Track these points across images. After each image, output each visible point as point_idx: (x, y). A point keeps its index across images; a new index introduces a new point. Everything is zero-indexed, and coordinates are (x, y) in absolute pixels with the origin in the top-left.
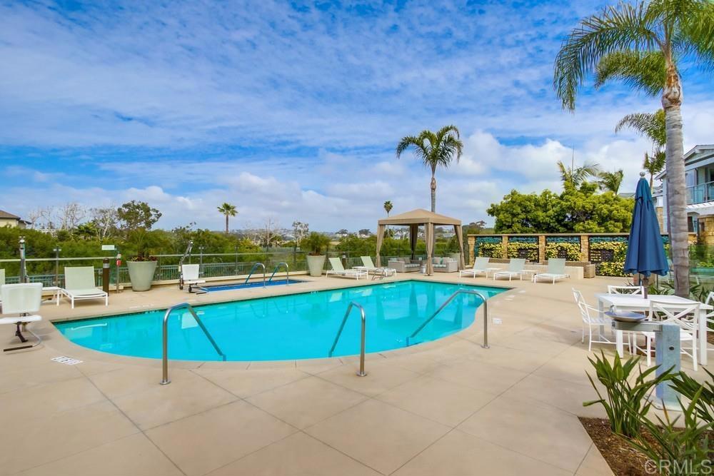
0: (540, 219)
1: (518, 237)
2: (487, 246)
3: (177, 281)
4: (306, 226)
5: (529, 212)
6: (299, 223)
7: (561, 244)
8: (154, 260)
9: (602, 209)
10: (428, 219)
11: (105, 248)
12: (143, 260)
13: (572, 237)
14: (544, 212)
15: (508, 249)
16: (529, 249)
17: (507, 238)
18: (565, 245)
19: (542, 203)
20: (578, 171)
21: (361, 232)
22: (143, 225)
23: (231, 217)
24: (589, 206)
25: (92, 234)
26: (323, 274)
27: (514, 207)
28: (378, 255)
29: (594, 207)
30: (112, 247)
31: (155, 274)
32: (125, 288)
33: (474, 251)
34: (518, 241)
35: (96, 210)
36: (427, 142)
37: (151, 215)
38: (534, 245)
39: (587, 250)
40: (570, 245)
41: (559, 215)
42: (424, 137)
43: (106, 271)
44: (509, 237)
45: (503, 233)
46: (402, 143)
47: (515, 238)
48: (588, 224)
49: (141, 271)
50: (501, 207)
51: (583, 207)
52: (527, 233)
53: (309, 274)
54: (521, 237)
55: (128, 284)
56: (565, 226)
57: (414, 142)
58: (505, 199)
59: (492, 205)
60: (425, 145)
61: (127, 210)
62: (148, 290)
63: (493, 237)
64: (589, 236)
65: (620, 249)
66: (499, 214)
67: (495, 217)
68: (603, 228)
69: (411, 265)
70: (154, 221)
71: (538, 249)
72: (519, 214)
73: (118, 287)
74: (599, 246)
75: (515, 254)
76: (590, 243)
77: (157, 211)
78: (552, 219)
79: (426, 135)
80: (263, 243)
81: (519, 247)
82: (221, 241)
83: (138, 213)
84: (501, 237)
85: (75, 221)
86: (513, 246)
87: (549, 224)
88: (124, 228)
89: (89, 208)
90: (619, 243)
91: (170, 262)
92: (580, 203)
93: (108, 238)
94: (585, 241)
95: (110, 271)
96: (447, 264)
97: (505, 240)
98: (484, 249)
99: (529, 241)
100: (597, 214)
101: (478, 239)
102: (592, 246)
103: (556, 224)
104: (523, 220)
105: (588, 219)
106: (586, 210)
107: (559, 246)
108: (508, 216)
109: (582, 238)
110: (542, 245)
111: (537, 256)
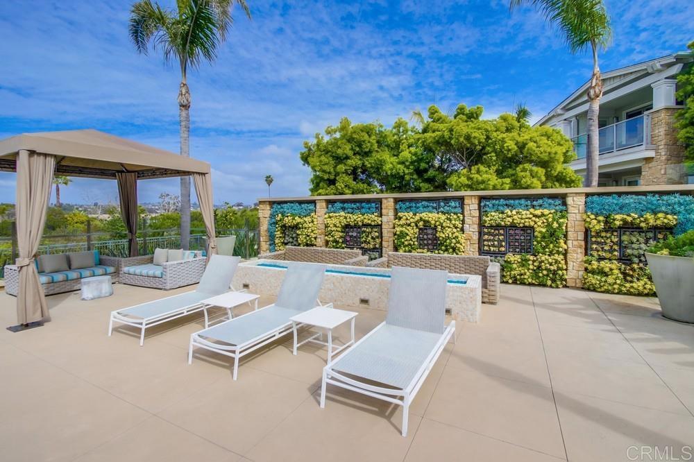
0: (387, 168)
1: (344, 201)
2: (289, 220)
5: (366, 154)
7: (425, 215)
9: (503, 141)
13: (447, 200)
14: (394, 155)
15: (327, 226)
17: (324, 204)
18: (432, 217)
19: (391, 139)
24: (479, 137)
29: (488, 138)
33: (268, 230)
34: (343, 209)
38: (372, 218)
39: (476, 227)
40: (443, 217)
41: (420, 160)
44: (329, 202)
45: (320, 194)
47: (340, 205)
48: (478, 172)
51: (468, 138)
56: (430, 180)
59: (308, 145)
64: (481, 198)
65: (549, 225)
68: (508, 180)
71: (380, 227)
72: (347, 158)
74: (503, 219)
75: (338, 236)
76: (482, 211)
78: (408, 167)
81: (344, 222)
84: (316, 202)
86: (334, 221)
87: (402, 178)
90: (546, 212)
94: (472, 207)
97: (321, 208)
98: (284, 226)
99: (363, 210)
100: (495, 151)
101: (275, 206)
102: (487, 220)
103: (415, 176)
104: (355, 169)
105: (476, 164)
106: (472, 144)
107: (421, 219)
108: (326, 160)
109: (466, 201)
110: (388, 217)
111: (378, 241)
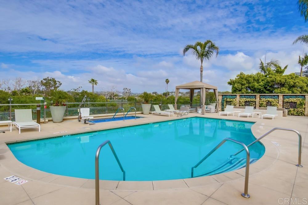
0: (256, 87)
1: (245, 95)
2: (228, 100)
3: (77, 117)
4: (130, 90)
5: (250, 83)
6: (126, 88)
8: (64, 106)
9: (290, 82)
10: (203, 86)
11: (37, 98)
12: (59, 106)
13: (274, 96)
14: (258, 83)
15: (240, 101)
16: (251, 101)
17: (239, 96)
18: (270, 100)
19: (256, 78)
20: (268, 64)
21: (153, 93)
22: (53, 88)
23: (95, 85)
24: (283, 81)
25: (29, 93)
26: (150, 113)
27: (243, 80)
28: (176, 103)
29: (286, 81)
30: (41, 98)
31: (65, 113)
32: (49, 121)
33: (222, 102)
34: (245, 97)
35: (30, 81)
36: (199, 48)
37: (57, 84)
38: (253, 99)
41: (265, 85)
42: (198, 45)
43: (38, 111)
44: (240, 95)
45: (237, 94)
46: (186, 48)
47: (243, 96)
48: (283, 89)
49: (58, 112)
50: (236, 81)
51: (280, 81)
52: (248, 93)
53: (142, 113)
54: (246, 95)
55: (50, 119)
56: (268, 90)
57: (192, 47)
58: (237, 76)
59: (230, 80)
60: (198, 49)
61: (45, 81)
62: (62, 122)
63: (231, 95)
64: (283, 95)
65: (300, 102)
66: (235, 84)
67: (231, 86)
68: (291, 91)
69: (192, 109)
70: (58, 87)
71: (255, 102)
72: (245, 84)
73: (45, 120)
75: (243, 104)
76: (284, 99)
77: (60, 82)
78: (262, 87)
79: (199, 44)
80: (110, 98)
81: (245, 101)
82: (94, 96)
83: (50, 83)
84: (236, 95)
85: (20, 86)
87: (260, 89)
88: (44, 90)
89: (27, 80)
90: (300, 99)
91: (69, 106)
92: (278, 79)
93: (36, 95)
94: (281, 98)
95: (41, 111)
96: (210, 109)
97: (238, 97)
98: (227, 101)
99: (251, 98)
100: (288, 84)
101: (224, 96)
102: (285, 101)
103: (264, 89)
104: (247, 87)
105: (283, 87)
106: (281, 82)
107: (267, 100)
108: (239, 85)
109: (279, 96)
110: (258, 100)
111: (255, 105)
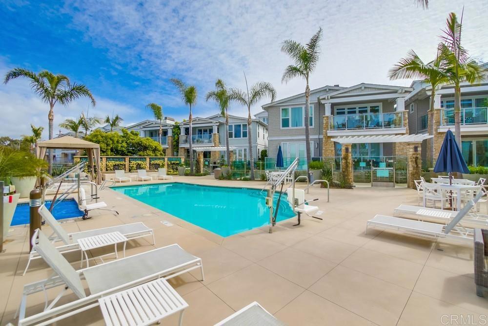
13: (143, 158)
15: (107, 165)
16: (120, 165)
34: (114, 160)
38: (123, 162)
39: (149, 164)
40: (142, 162)
44: (107, 158)
64: (150, 158)
71: (125, 165)
74: (154, 162)
75: (112, 168)
81: (114, 164)
86: (110, 164)
99: (120, 161)
107: (137, 163)
109: (147, 159)
110: (127, 163)
111: (124, 169)
